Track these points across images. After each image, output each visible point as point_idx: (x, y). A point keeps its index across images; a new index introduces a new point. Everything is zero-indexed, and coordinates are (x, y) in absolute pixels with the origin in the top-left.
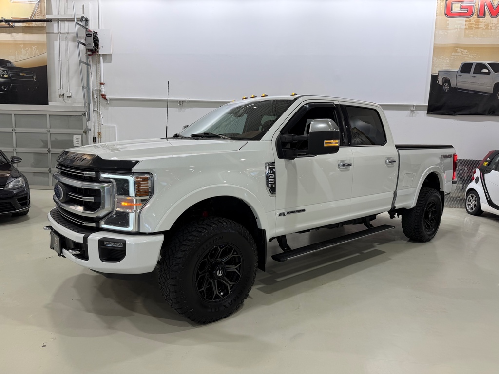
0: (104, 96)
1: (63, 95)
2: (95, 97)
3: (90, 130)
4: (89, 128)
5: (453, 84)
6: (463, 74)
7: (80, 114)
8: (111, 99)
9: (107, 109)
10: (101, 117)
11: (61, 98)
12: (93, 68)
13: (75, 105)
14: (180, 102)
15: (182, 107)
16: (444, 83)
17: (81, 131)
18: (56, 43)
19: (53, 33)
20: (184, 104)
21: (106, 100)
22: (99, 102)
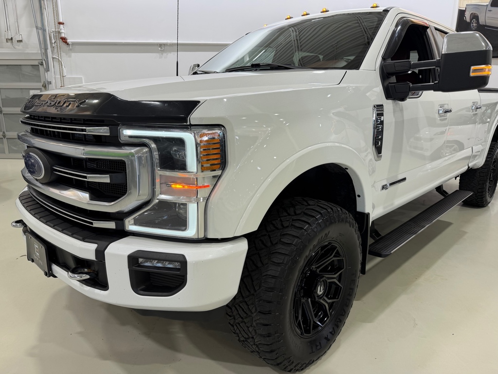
0: (64, 40)
1: (12, 39)
2: (53, 41)
3: (50, 83)
4: (49, 80)
5: (482, 21)
6: (494, 9)
7: (36, 63)
8: (74, 44)
9: (70, 57)
10: (63, 67)
11: (9, 43)
12: (47, 3)
13: (28, 51)
14: (161, 45)
15: (163, 51)
16: (472, 19)
17: (40, 85)
20: (166, 47)
21: (68, 44)
22: (59, 47)
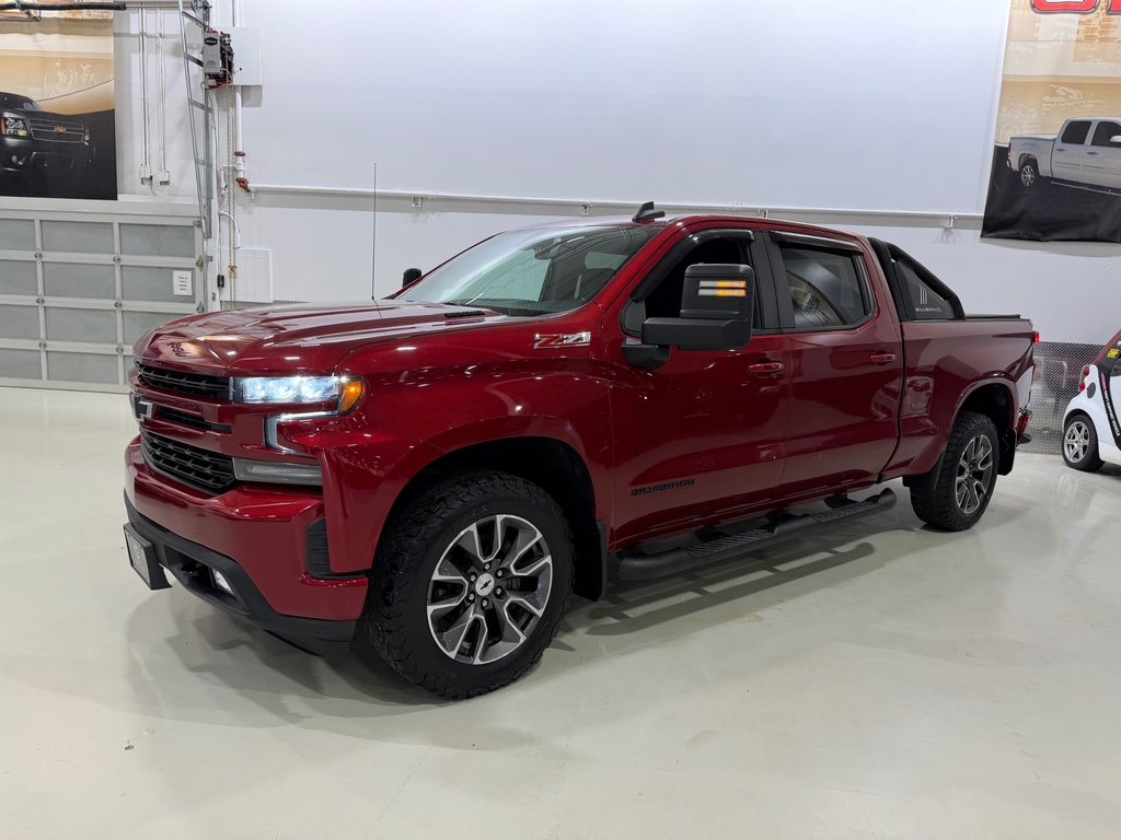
0: (242, 183)
1: (151, 178)
2: (223, 185)
3: (211, 259)
4: (210, 254)
5: (1044, 170)
6: (1067, 146)
7: (190, 222)
8: (258, 191)
9: (250, 213)
10: (237, 231)
11: (146, 187)
12: (218, 117)
13: (178, 201)
14: (415, 199)
15: (419, 210)
16: (1024, 165)
17: (191, 263)
18: (135, 59)
19: (129, 35)
20: (425, 203)
21: (248, 191)
22: (232, 195)
